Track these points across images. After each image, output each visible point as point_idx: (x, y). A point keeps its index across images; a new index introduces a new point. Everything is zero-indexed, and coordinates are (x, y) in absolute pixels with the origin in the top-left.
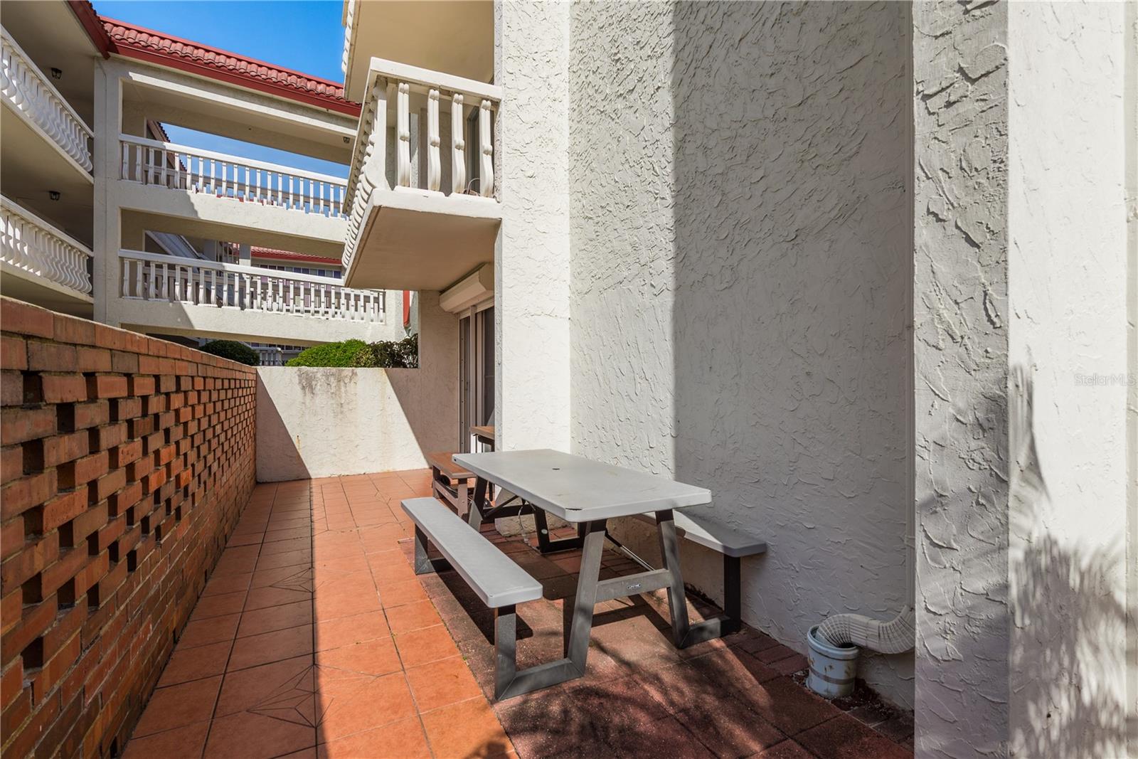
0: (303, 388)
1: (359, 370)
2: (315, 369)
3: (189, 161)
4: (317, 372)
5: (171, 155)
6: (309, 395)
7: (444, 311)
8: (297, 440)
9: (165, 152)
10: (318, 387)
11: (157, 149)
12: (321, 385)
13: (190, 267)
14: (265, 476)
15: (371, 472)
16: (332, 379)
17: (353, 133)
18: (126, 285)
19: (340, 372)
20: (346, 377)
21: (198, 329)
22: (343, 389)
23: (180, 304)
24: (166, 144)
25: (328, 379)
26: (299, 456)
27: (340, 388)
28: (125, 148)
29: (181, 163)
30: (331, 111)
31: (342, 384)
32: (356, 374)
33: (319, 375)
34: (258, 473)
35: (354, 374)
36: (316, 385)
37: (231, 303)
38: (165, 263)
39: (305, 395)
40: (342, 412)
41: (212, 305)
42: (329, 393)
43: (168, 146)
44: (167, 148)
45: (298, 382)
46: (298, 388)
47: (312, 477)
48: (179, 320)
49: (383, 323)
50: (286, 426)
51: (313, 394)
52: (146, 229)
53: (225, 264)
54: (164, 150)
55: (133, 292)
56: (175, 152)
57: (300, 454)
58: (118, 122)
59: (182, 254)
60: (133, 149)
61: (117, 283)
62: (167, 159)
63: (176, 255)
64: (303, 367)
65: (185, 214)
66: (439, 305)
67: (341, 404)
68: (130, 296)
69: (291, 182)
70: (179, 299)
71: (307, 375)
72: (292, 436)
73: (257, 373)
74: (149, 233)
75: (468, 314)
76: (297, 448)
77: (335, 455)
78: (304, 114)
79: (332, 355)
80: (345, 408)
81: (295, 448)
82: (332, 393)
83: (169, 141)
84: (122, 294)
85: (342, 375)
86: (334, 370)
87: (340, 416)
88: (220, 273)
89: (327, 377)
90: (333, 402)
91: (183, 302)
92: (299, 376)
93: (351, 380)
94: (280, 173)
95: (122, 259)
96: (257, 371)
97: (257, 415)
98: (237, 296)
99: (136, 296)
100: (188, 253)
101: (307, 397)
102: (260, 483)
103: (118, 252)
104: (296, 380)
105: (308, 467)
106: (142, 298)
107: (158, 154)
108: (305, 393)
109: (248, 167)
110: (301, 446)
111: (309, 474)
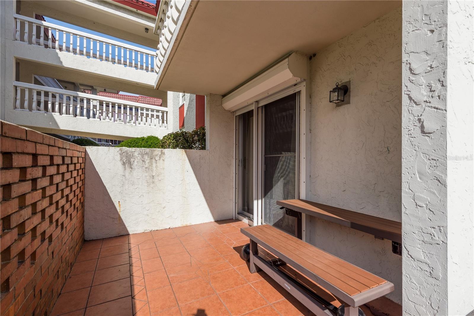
0: (124, 164)
1: (166, 151)
2: (133, 149)
3: (57, 33)
4: (134, 152)
5: (46, 29)
6: (128, 170)
7: (225, 110)
8: (118, 205)
9: (43, 27)
10: (136, 163)
11: (37, 25)
12: (137, 162)
13: (57, 93)
14: (91, 234)
15: (174, 227)
16: (146, 157)
17: (152, 25)
18: (18, 102)
19: (152, 152)
20: (157, 155)
21: (62, 129)
22: (154, 165)
23: (52, 114)
24: (43, 22)
25: (143, 157)
26: (120, 217)
27: (152, 164)
28: (17, 22)
29: (52, 34)
30: (139, 11)
31: (154, 160)
32: (164, 154)
33: (136, 154)
34: (86, 233)
35: (163, 153)
36: (134, 161)
37: (82, 115)
38: (42, 91)
39: (125, 170)
40: (153, 182)
41: (70, 116)
42: (144, 168)
43: (45, 23)
44: (44, 24)
45: (119, 159)
46: (120, 164)
47: (131, 233)
48: (51, 123)
49: (166, 128)
50: (110, 194)
51: (131, 168)
52: (34, 75)
53: (78, 93)
54: (42, 25)
55: (22, 107)
56: (48, 27)
57: (121, 216)
58: (13, 6)
59: (52, 85)
60: (23, 24)
61: (12, 101)
62: (44, 32)
63: (49, 87)
64: (124, 148)
65: (55, 63)
66: (221, 105)
67: (153, 176)
68: (21, 108)
69: (117, 49)
70: (51, 111)
71: (127, 154)
72: (114, 202)
73: (86, 152)
74: (37, 77)
75: (253, 107)
76: (118, 211)
77: (148, 215)
78: (124, 12)
79: (139, 144)
80: (156, 180)
81: (117, 211)
82: (146, 168)
83: (45, 21)
84: (15, 108)
85: (154, 154)
86: (148, 150)
87: (152, 185)
88: (75, 98)
89: (142, 155)
90: (147, 174)
91: (53, 113)
92: (120, 154)
93: (160, 158)
94: (111, 44)
95: (16, 87)
96: (85, 150)
97: (86, 185)
98: (85, 111)
99: (24, 108)
100: (55, 85)
101: (127, 171)
102: (87, 241)
103: (13, 83)
104: (118, 157)
105: (127, 225)
106: (28, 110)
107: (38, 28)
108: (125, 168)
109: (92, 39)
110: (122, 209)
111: (127, 231)
